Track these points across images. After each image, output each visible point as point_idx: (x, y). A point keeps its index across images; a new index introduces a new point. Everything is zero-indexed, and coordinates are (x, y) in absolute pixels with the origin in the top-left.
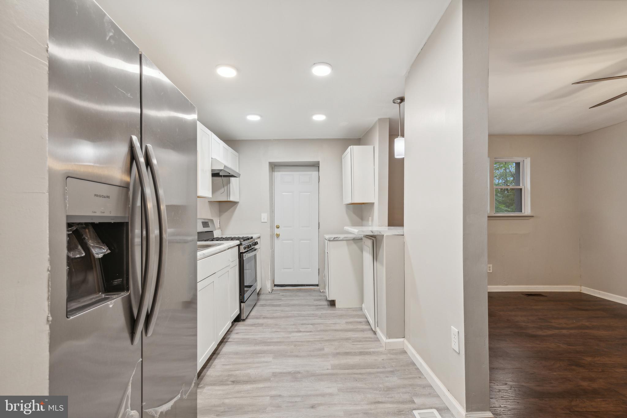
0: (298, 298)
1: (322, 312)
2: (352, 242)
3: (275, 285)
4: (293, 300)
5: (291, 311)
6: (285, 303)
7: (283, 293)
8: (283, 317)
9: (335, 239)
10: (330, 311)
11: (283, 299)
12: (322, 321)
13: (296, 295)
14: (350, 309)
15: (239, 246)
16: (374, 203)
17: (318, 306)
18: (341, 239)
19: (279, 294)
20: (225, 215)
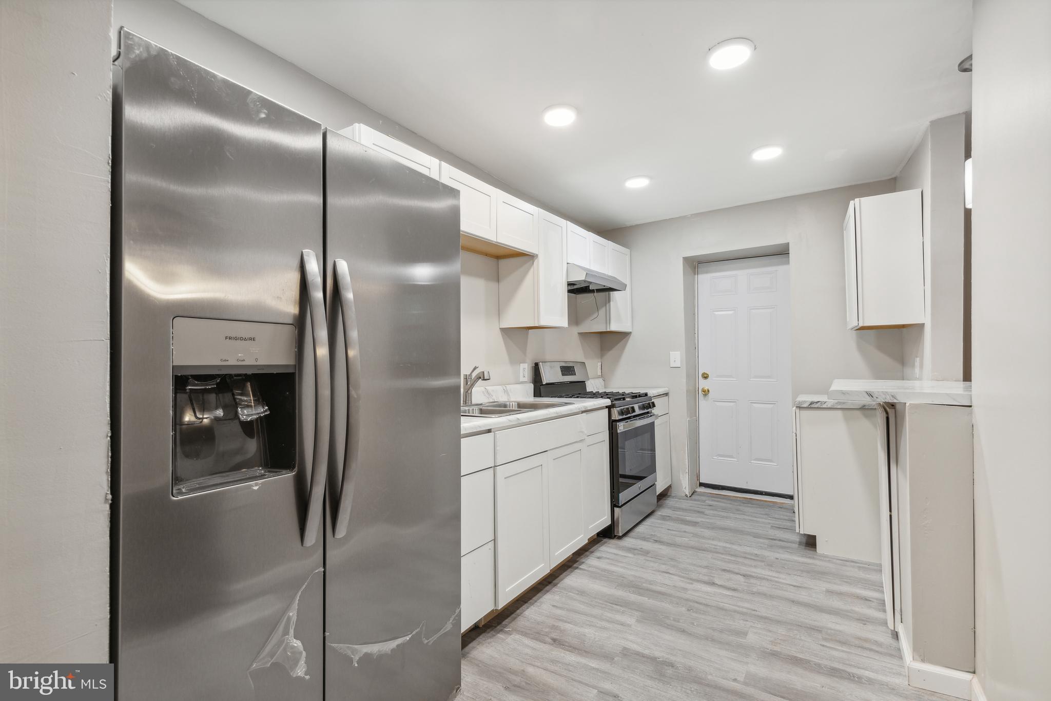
0: (737, 516)
1: (778, 555)
3: (701, 485)
4: (727, 518)
5: (713, 539)
6: (707, 521)
7: (713, 500)
8: (693, 548)
9: (813, 406)
10: (801, 558)
11: (707, 512)
12: (770, 573)
13: (738, 510)
14: (852, 564)
15: (609, 408)
17: (774, 541)
18: (829, 406)
19: (705, 501)
20: (610, 355)
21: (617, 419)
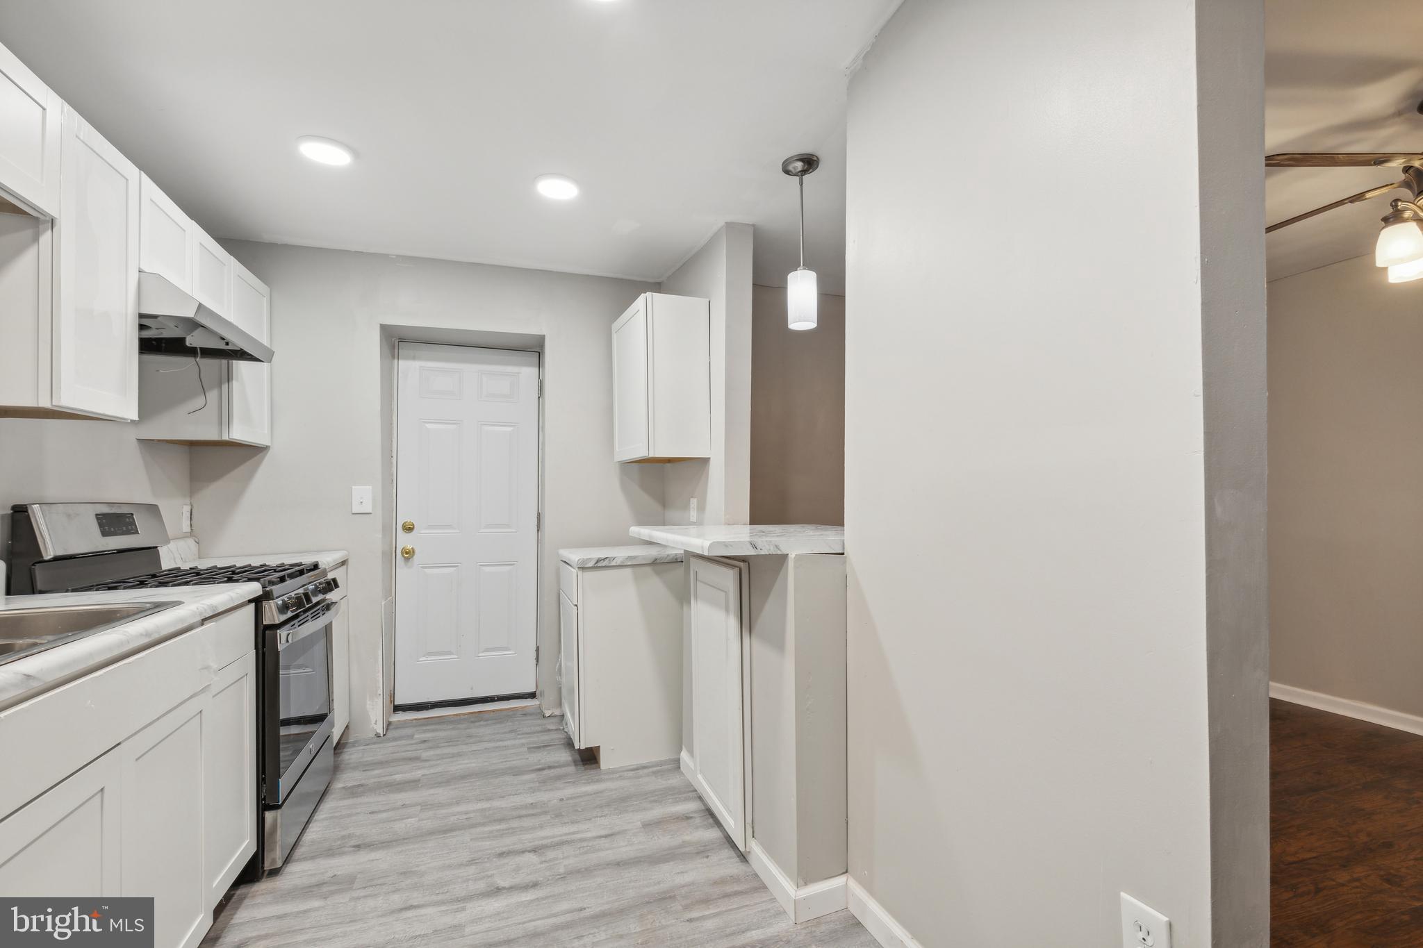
0: (475, 747)
1: (559, 794)
2: (648, 569)
3: (397, 708)
4: (459, 755)
5: (458, 803)
6: (432, 771)
7: (425, 731)
8: (431, 833)
9: (599, 564)
10: (584, 787)
11: (425, 755)
12: (565, 829)
13: (470, 737)
14: (646, 771)
15: (258, 601)
16: (705, 461)
17: (545, 772)
18: (619, 563)
19: (411, 737)
20: (213, 492)
21: (277, 622)
